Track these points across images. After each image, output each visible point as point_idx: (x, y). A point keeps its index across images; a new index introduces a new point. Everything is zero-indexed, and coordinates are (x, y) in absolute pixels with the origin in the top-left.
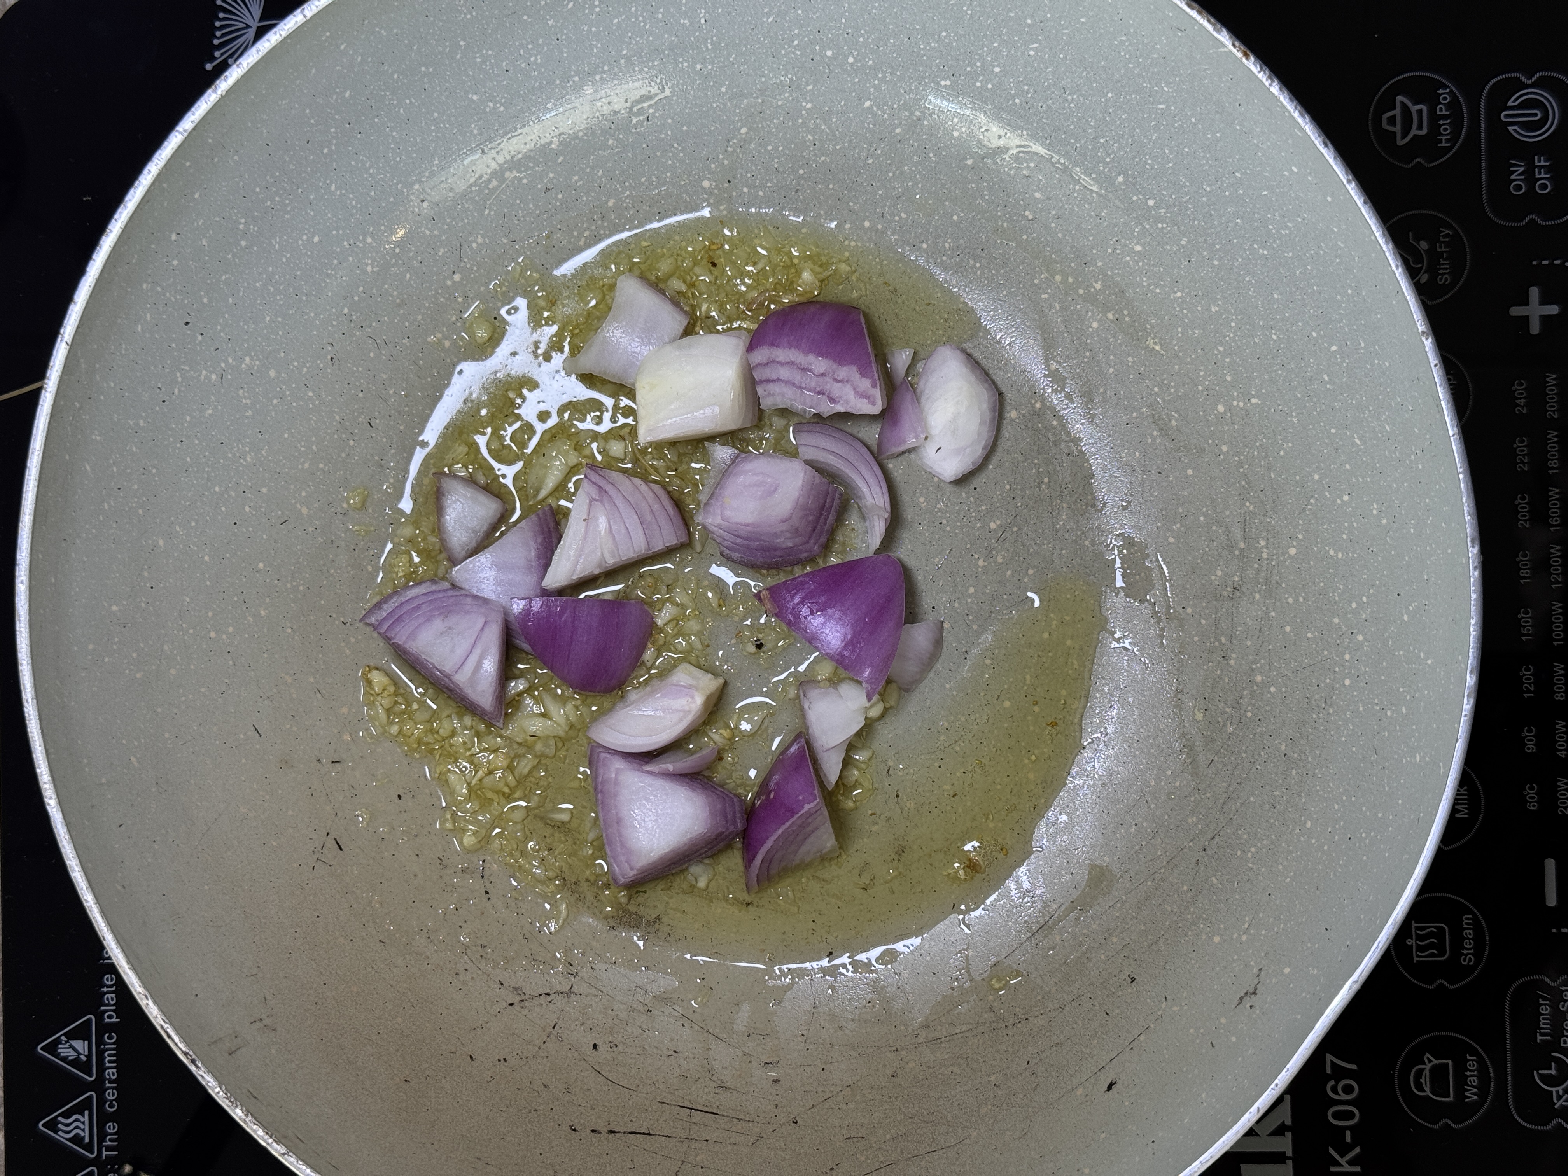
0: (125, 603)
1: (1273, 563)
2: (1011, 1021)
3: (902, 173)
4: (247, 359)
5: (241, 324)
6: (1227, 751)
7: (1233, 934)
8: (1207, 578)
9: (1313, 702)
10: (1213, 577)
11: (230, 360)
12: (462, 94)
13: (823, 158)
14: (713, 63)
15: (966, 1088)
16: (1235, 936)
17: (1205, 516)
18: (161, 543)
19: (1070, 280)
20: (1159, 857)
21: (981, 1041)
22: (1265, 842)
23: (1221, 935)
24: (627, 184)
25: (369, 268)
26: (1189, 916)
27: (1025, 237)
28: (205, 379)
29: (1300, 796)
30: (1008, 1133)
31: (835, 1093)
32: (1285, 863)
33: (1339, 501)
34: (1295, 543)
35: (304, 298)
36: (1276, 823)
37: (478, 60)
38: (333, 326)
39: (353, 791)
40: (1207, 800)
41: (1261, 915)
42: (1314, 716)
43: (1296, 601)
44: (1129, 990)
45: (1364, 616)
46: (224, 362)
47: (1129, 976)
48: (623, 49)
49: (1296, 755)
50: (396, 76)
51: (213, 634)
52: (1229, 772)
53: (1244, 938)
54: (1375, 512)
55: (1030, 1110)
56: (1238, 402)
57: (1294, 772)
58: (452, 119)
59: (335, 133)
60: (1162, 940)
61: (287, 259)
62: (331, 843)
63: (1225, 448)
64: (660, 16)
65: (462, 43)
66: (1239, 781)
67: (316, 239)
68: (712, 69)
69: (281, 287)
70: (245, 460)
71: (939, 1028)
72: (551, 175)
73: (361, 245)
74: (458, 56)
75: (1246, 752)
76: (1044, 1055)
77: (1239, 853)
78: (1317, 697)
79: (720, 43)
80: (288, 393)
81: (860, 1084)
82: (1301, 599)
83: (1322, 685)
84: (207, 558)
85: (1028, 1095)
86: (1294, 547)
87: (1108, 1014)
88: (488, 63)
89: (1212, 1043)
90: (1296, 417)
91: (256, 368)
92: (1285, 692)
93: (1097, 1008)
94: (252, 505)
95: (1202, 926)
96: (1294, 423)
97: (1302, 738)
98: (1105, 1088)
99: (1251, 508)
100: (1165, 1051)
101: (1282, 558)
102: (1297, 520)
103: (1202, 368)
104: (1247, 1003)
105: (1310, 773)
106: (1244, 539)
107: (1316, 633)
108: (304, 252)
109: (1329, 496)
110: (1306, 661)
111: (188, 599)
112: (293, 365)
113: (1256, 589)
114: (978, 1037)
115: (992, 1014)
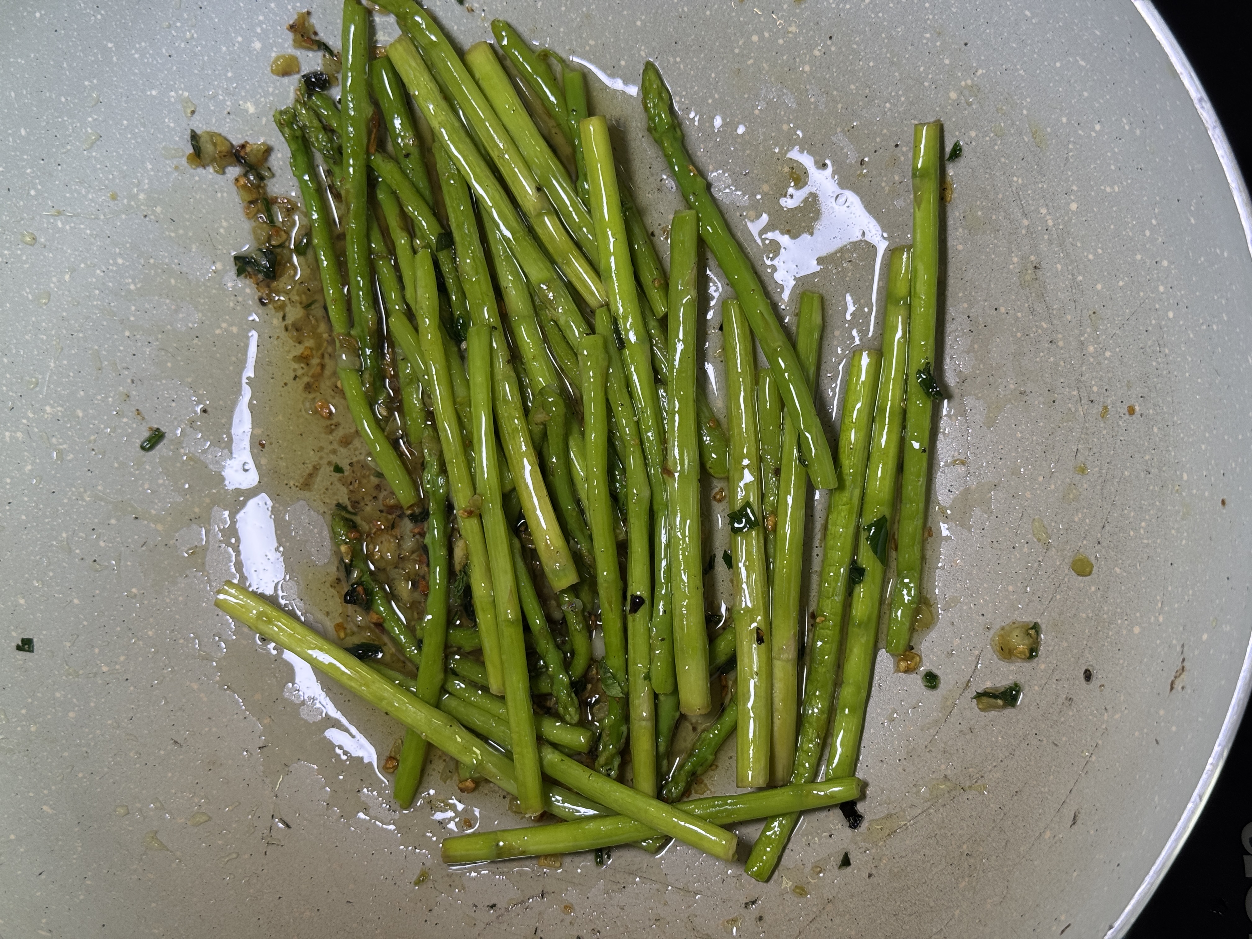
1: (1061, 227)
4: (48, 409)
5: (27, 378)
6: (1087, 434)
7: (1150, 618)
8: (1005, 270)
9: (1148, 350)
10: (1011, 267)
11: (31, 415)
12: (140, 94)
15: (941, 867)
16: (1152, 619)
17: (982, 209)
18: (22, 601)
19: (766, 35)
20: (1059, 567)
21: (945, 814)
22: (1152, 512)
23: (1139, 624)
25: (132, 287)
26: (1105, 616)
27: (708, 13)
28: (10, 440)
29: (1169, 451)
30: (989, 901)
31: (818, 912)
32: (1176, 526)
33: (1093, 134)
34: (1072, 198)
35: (81, 335)
36: (1156, 488)
37: (137, 56)
38: (120, 351)
40: (1085, 492)
41: (1170, 589)
42: (1154, 364)
43: (1096, 254)
44: (1071, 713)
45: (1160, 240)
46: (24, 417)
47: (1066, 698)
49: (1151, 411)
50: (63, 100)
51: (105, 668)
52: (1097, 455)
53: (1161, 619)
54: (1127, 127)
55: (1005, 869)
56: (965, 81)
57: (1155, 429)
58: (144, 120)
59: (33, 172)
60: (1087, 651)
62: (277, 824)
63: (973, 134)
65: (110, 45)
66: (1108, 460)
67: (67, 278)
69: (53, 332)
70: (83, 500)
71: (902, 813)
73: (114, 268)
74: (115, 59)
75: (1105, 428)
76: (1007, 808)
77: (1132, 533)
78: (1149, 343)
81: (839, 896)
82: (1100, 251)
83: (1150, 328)
84: (76, 601)
85: (1001, 855)
86: (1073, 201)
87: (1056, 745)
88: (148, 56)
89: (1156, 741)
90: (1022, 68)
91: (60, 414)
92: (1120, 351)
93: (1045, 742)
94: (105, 538)
95: (1119, 621)
96: (1023, 76)
97: (1150, 391)
98: (1070, 823)
99: (1020, 181)
100: (1117, 764)
101: (1066, 218)
102: (1065, 172)
103: (920, 63)
104: (1178, 686)
105: (1170, 423)
106: (1025, 215)
107: (1126, 279)
108: (60, 293)
109: (1082, 134)
110: (1127, 311)
111: (68, 644)
112: (97, 400)
113: (1055, 260)
114: (941, 810)
115: (948, 784)
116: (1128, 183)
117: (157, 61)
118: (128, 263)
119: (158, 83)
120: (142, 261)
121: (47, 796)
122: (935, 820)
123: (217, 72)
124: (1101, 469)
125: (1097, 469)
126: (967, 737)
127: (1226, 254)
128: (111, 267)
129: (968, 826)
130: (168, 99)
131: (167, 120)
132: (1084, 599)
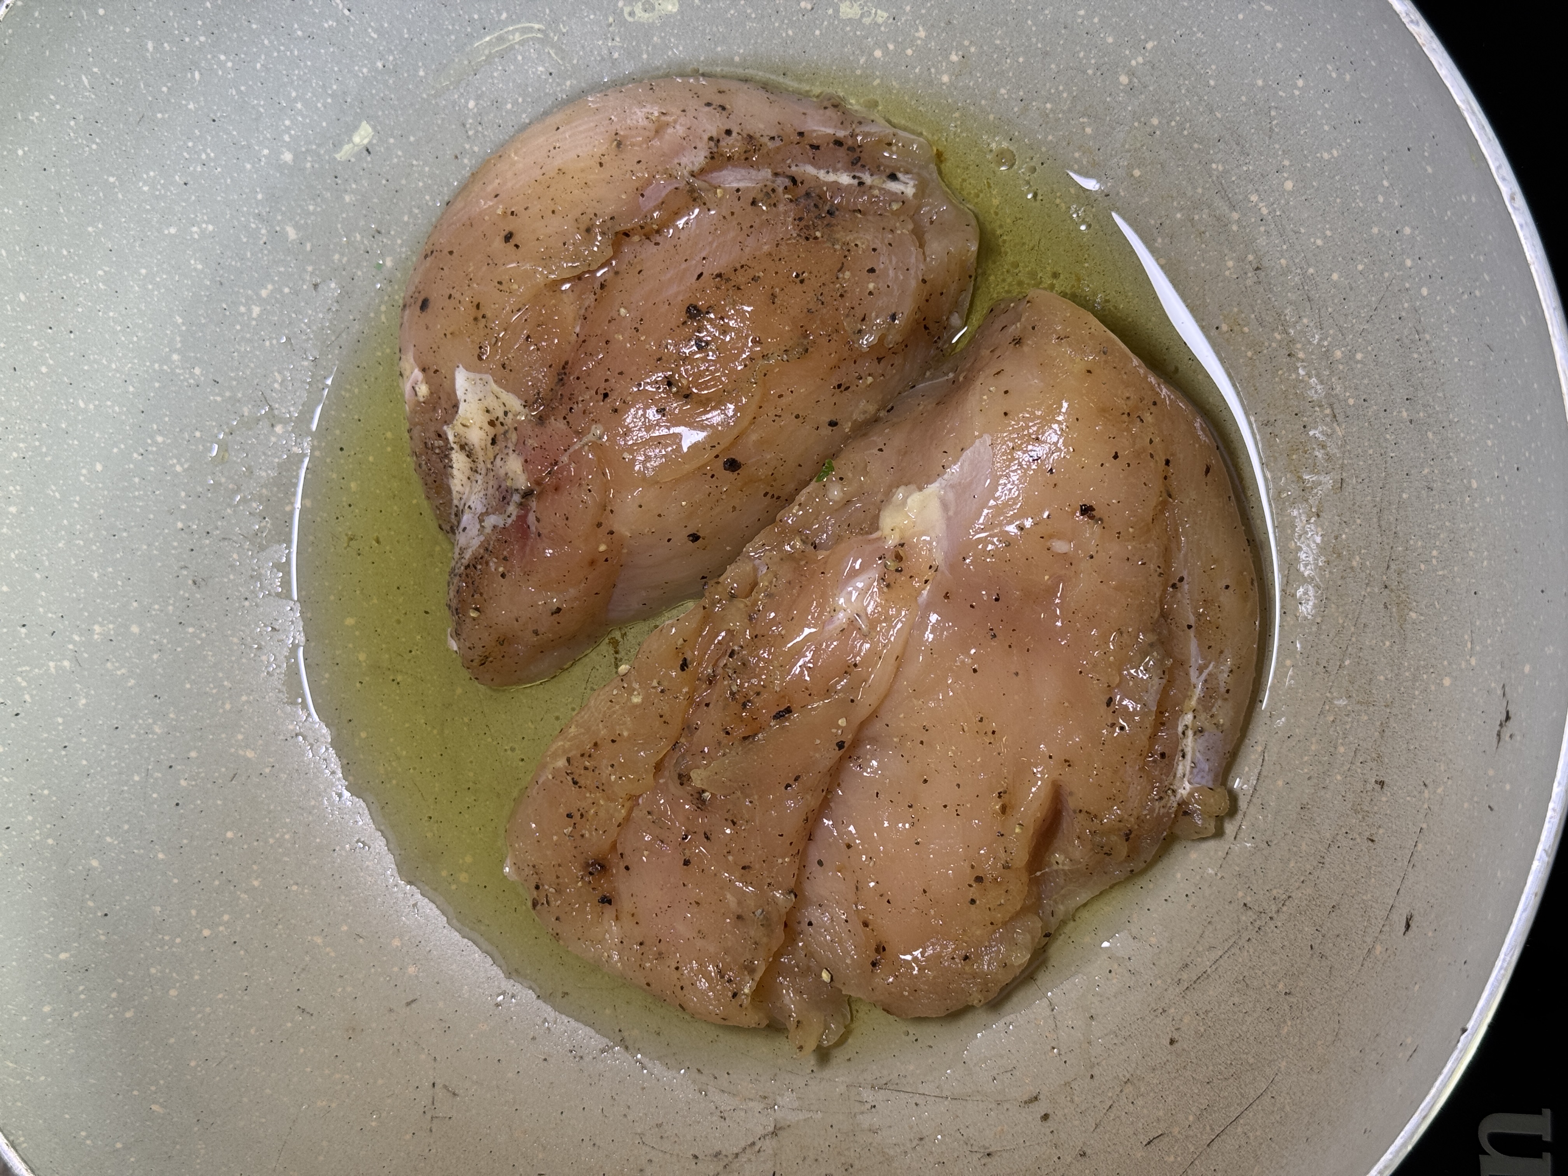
0: (76, 944)
1: (1278, 213)
2: (1274, 908)
3: (654, 47)
4: (97, 628)
5: (67, 594)
6: (1351, 458)
7: (1460, 664)
8: (1220, 278)
9: (1405, 340)
10: (1227, 273)
11: (77, 638)
12: (156, 234)
13: (568, 83)
14: (390, 51)
15: (1255, 1015)
16: (1463, 664)
17: (1181, 211)
18: (95, 863)
19: (891, 47)
21: (1251, 950)
22: (1442, 536)
23: (1448, 674)
24: (392, 233)
25: (178, 468)
26: (1407, 674)
27: (817, 32)
29: (1450, 457)
30: (1319, 1043)
31: (1115, 1097)
32: (1474, 546)
33: (1297, 93)
34: (1286, 175)
35: (125, 534)
36: (1443, 506)
37: (146, 189)
38: (175, 548)
39: (443, 1025)
40: (1360, 529)
41: (1478, 623)
42: (1416, 356)
43: (1325, 238)
44: (1384, 799)
45: (1396, 203)
46: (70, 642)
47: (1376, 782)
48: (290, 93)
49: (1421, 414)
50: (65, 253)
51: (206, 933)
52: (1366, 481)
53: (1473, 662)
54: (1334, 75)
55: (1334, 1002)
56: (1135, 59)
57: (1430, 434)
58: (165, 266)
59: (42, 344)
60: (1392, 719)
61: (78, 503)
62: (440, 1093)
63: (1155, 121)
64: (299, 33)
65: (112, 179)
66: (1381, 485)
67: (99, 467)
68: (395, 59)
69: (91, 535)
70: (154, 733)
71: (1199, 959)
72: (310, 269)
73: (154, 449)
74: (120, 196)
75: (1371, 447)
76: (1325, 928)
77: (1423, 567)
78: (1406, 332)
79: (382, 26)
80: (165, 641)
81: (1138, 1072)
82: (1328, 233)
83: (1403, 314)
84: (161, 856)
85: (1326, 986)
86: (1287, 179)
87: (1372, 841)
88: (159, 187)
89: (1490, 807)
90: (1199, 30)
91: (112, 632)
92: (1373, 350)
93: (1359, 840)
94: (187, 776)
95: (1425, 676)
96: (1202, 40)
97: (1417, 390)
98: (1404, 929)
99: (1220, 168)
100: (1449, 847)
101: (1283, 202)
102: (1271, 147)
103: (1078, 48)
104: (1506, 737)
105: (1446, 424)
106: (1233, 208)
107: (1366, 260)
108: (93, 486)
109: (1284, 95)
110: (1373, 299)
111: (158, 909)
112: (154, 610)
113: (1278, 255)
114: (1246, 947)
115: (1250, 913)
116: (1347, 144)
117: (171, 192)
118: (169, 441)
119: (176, 218)
120: (187, 437)
121: (156, 1093)
122: (1240, 960)
123: (244, 196)
124: (1374, 497)
125: (1369, 498)
126: (1264, 852)
127: (1473, 199)
128: (150, 448)
129: (1281, 960)
130: (191, 236)
131: (192, 262)
132: (1379, 659)
